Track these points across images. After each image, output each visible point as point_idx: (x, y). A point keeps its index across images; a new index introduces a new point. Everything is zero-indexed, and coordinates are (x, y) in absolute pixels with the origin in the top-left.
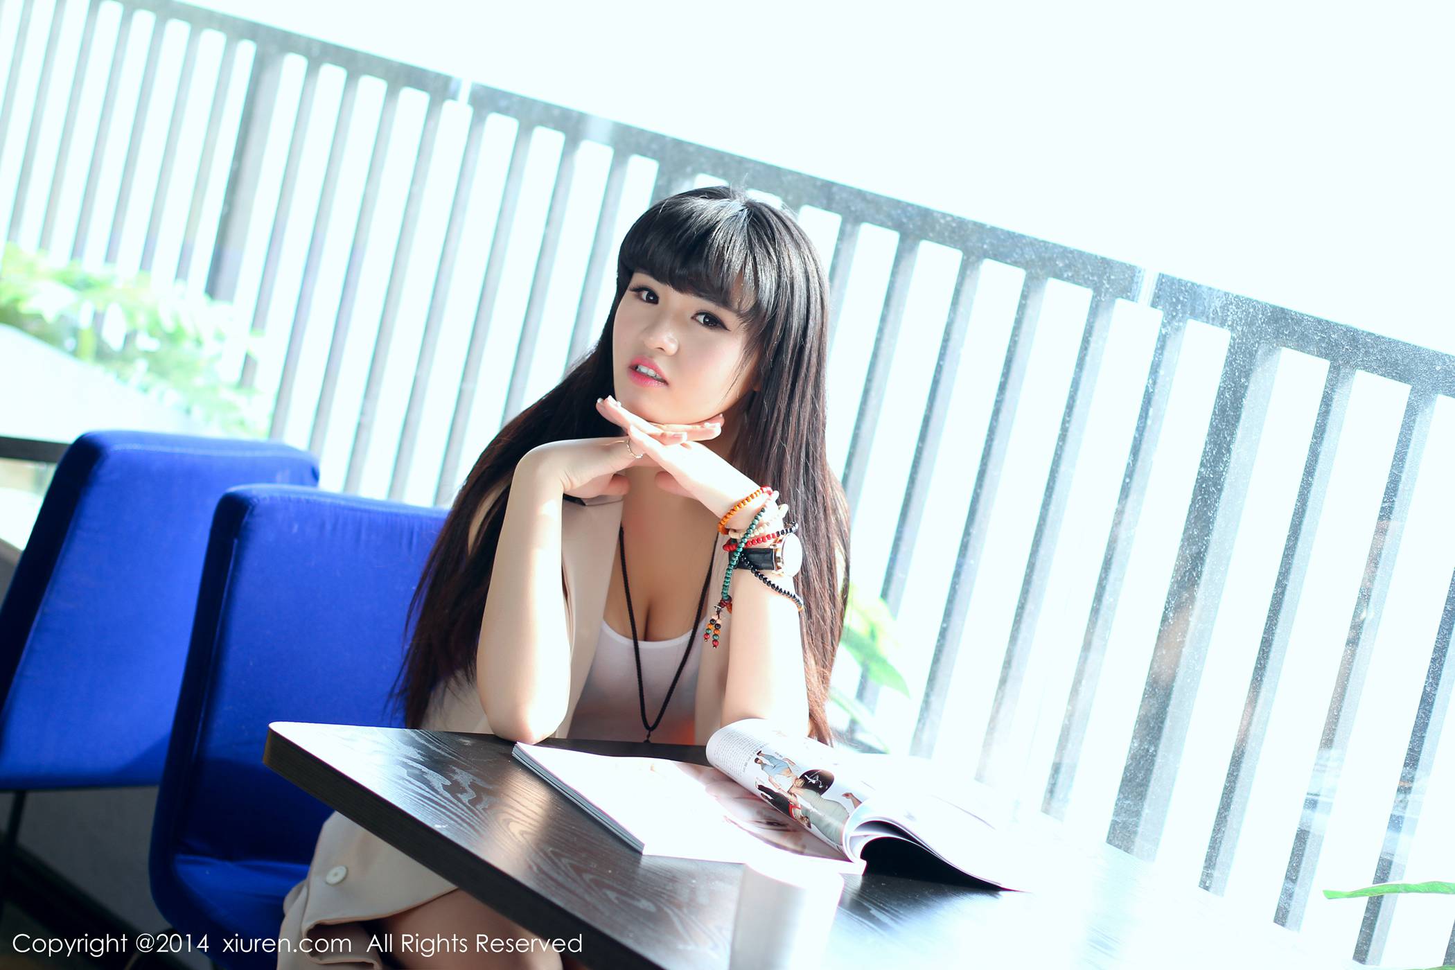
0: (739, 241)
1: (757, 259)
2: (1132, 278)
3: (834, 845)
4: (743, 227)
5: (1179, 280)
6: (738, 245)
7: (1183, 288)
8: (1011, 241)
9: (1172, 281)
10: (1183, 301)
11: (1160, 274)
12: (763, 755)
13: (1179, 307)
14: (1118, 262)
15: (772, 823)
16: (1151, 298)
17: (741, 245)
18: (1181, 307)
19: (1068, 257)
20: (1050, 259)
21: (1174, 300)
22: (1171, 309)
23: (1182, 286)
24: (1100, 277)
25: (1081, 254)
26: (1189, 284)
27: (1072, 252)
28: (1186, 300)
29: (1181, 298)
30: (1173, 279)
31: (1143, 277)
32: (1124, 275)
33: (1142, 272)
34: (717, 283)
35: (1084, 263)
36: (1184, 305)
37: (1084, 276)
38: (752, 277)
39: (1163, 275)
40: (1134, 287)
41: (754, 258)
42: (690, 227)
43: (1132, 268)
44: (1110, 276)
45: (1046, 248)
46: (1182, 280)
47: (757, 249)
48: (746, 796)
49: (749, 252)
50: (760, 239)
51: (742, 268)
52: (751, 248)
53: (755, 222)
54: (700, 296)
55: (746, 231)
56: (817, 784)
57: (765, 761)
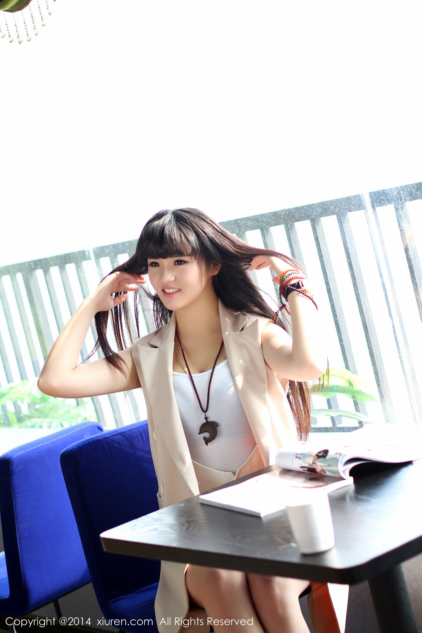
0: (175, 230)
1: (185, 232)
2: (360, 199)
3: (337, 475)
4: (174, 223)
5: (377, 191)
6: (175, 231)
7: (380, 194)
8: (310, 208)
9: (375, 193)
10: (382, 199)
11: (369, 193)
12: (298, 454)
13: (382, 202)
14: (352, 196)
15: (311, 479)
16: (371, 204)
17: (176, 231)
18: (383, 201)
19: (333, 204)
20: (328, 208)
21: (379, 200)
22: (380, 204)
23: (379, 193)
24: (349, 205)
25: (338, 200)
26: (382, 191)
27: (334, 201)
28: (383, 198)
29: (382, 198)
30: (375, 192)
31: (364, 197)
32: (357, 200)
33: (362, 195)
34: (175, 249)
35: (340, 203)
36: (383, 200)
37: (343, 208)
38: (186, 240)
39: (371, 193)
40: (362, 203)
41: (183, 233)
42: (156, 234)
43: (358, 196)
44: (352, 203)
45: (324, 204)
46: (378, 191)
47: (183, 229)
48: (297, 474)
49: (180, 232)
50: (182, 224)
51: (180, 239)
52: (180, 229)
53: (178, 219)
54: (172, 257)
55: (176, 225)
56: (323, 455)
57: (299, 456)
